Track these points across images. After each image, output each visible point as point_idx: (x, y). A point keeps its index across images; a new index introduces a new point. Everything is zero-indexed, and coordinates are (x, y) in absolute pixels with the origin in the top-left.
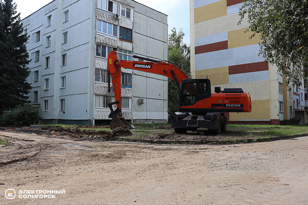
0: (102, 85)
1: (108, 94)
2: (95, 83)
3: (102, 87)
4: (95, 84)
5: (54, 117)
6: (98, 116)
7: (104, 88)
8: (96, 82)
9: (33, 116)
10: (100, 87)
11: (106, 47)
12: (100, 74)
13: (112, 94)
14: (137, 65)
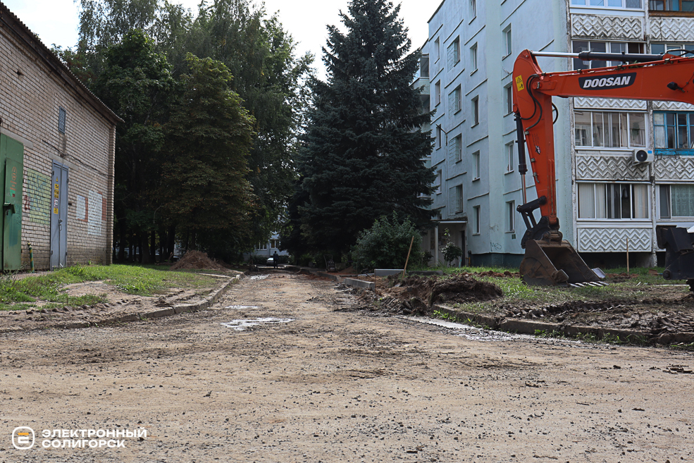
0: (600, 156)
1: (618, 180)
2: (577, 151)
3: (597, 162)
4: (577, 155)
5: (493, 248)
6: (590, 244)
7: (607, 161)
8: (578, 148)
9: (401, 246)
10: (592, 160)
11: (607, 45)
12: (590, 124)
13: (633, 177)
14: (590, 81)
